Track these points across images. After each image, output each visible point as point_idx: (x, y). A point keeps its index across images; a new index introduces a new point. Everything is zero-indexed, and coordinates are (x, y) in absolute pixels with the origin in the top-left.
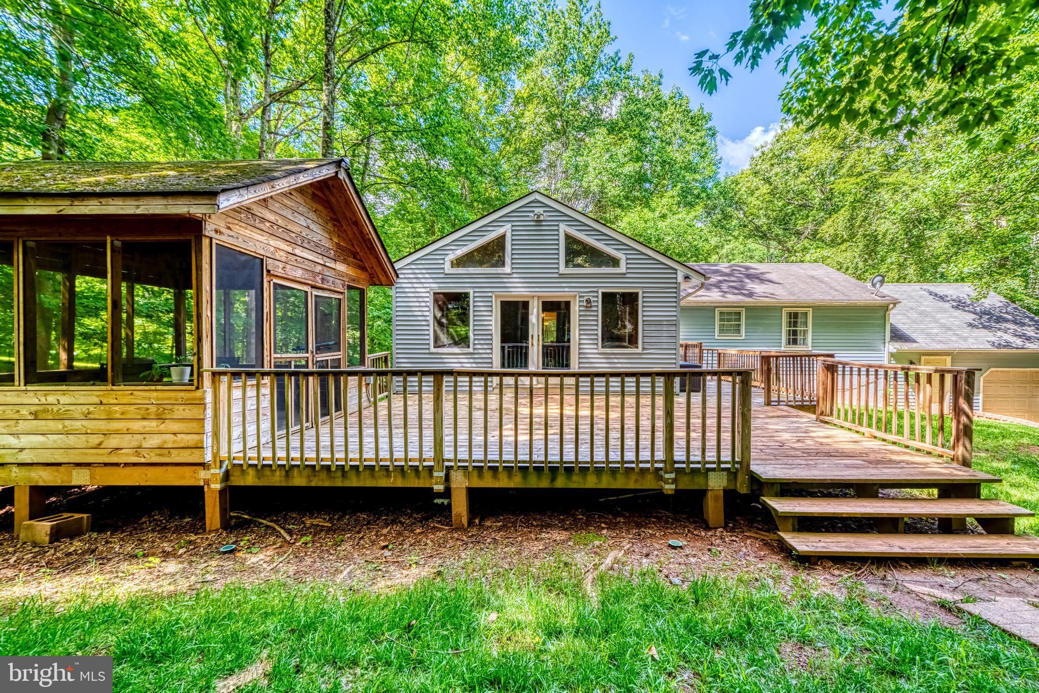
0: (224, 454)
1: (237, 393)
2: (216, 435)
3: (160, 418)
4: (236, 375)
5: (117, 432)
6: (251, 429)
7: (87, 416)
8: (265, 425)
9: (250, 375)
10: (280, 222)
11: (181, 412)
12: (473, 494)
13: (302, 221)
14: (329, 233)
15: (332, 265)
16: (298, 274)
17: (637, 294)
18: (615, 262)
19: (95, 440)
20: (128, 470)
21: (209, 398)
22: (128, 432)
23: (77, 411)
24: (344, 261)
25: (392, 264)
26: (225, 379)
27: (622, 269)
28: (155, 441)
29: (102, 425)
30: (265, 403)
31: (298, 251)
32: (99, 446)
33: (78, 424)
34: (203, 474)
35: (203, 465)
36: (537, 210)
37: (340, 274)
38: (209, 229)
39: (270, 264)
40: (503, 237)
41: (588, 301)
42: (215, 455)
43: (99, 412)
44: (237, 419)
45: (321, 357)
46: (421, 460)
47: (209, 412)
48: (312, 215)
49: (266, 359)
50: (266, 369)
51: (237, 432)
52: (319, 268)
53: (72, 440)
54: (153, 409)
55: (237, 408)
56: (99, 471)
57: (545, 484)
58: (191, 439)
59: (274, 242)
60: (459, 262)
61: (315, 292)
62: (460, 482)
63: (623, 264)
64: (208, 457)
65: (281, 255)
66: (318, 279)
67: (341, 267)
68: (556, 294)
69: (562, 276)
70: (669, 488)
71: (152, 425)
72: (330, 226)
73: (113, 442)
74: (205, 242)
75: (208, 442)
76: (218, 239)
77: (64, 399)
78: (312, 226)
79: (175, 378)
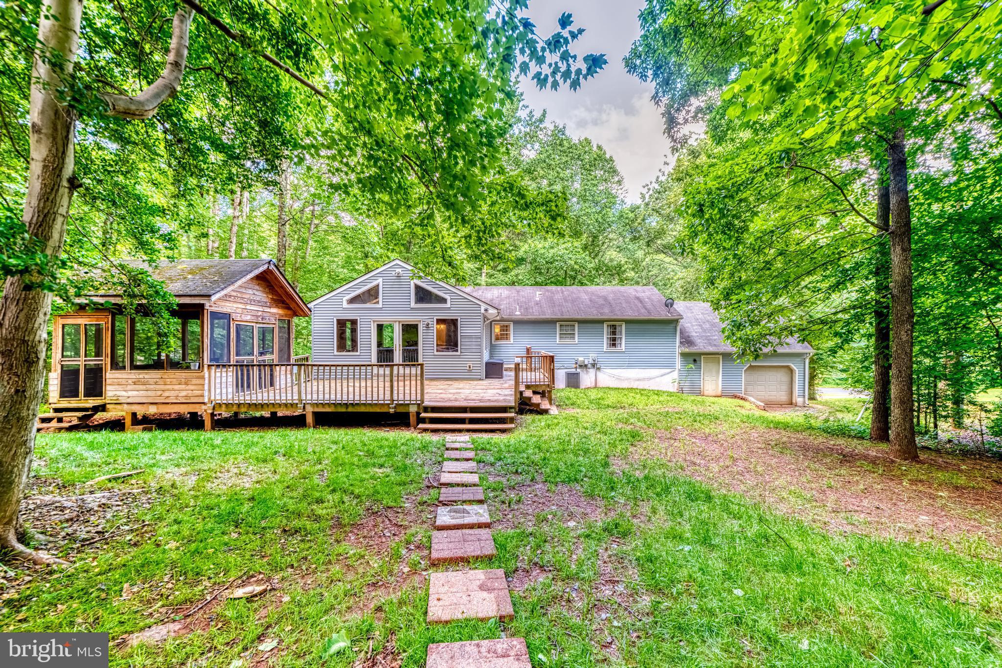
0: (213, 398)
1: (218, 374)
2: (210, 390)
3: (186, 384)
4: (218, 366)
5: (168, 390)
6: (224, 391)
7: (156, 383)
8: (230, 390)
9: (224, 366)
10: (239, 295)
11: (194, 381)
12: (315, 414)
13: (250, 292)
14: (267, 293)
15: (268, 310)
16: (248, 318)
17: (457, 320)
18: (444, 301)
19: (159, 393)
20: (173, 406)
21: (207, 376)
22: (173, 390)
23: (151, 381)
24: (277, 307)
25: (306, 305)
26: (213, 368)
27: (448, 305)
28: (184, 393)
29: (162, 387)
30: (230, 379)
31: (248, 307)
32: (161, 396)
33: (152, 387)
34: (204, 407)
35: (204, 403)
36: (398, 270)
37: (274, 314)
38: (207, 307)
39: (233, 316)
40: (378, 285)
41: (428, 324)
42: (209, 399)
43: (161, 382)
44: (218, 386)
45: (260, 358)
46: (292, 400)
47: (207, 381)
48: (257, 287)
49: (232, 359)
50: (232, 363)
51: (218, 391)
52: (260, 313)
53: (150, 393)
54: (183, 380)
55: (218, 381)
56: (161, 406)
57: (344, 410)
58: (199, 393)
59: (235, 305)
60: (352, 301)
61: (258, 325)
62: (309, 409)
63: (449, 301)
64: (206, 400)
65: (239, 311)
66: (260, 319)
67: (274, 310)
68: (410, 319)
69: (412, 309)
70: (392, 411)
71: (183, 387)
72: (267, 290)
73: (167, 394)
74: (205, 311)
75: (206, 394)
76: (210, 309)
77: (146, 376)
78: (256, 293)
79: (192, 368)
